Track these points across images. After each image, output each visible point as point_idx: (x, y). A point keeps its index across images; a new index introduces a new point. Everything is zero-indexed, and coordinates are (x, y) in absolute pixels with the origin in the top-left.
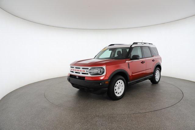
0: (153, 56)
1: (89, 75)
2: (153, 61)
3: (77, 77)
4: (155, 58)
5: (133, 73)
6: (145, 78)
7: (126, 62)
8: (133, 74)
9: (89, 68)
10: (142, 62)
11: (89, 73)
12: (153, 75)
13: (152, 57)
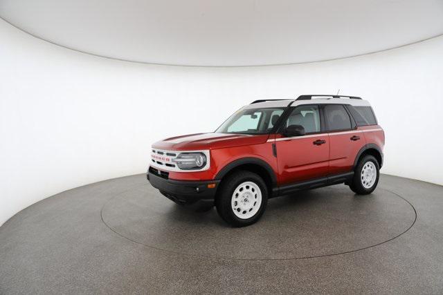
0: (356, 129)
1: (177, 169)
2: (354, 138)
3: (159, 173)
4: (360, 131)
5: (287, 167)
6: (326, 179)
7: (268, 141)
8: (289, 170)
9: (178, 153)
10: (318, 142)
11: (176, 165)
12: (353, 173)
13: (351, 129)
